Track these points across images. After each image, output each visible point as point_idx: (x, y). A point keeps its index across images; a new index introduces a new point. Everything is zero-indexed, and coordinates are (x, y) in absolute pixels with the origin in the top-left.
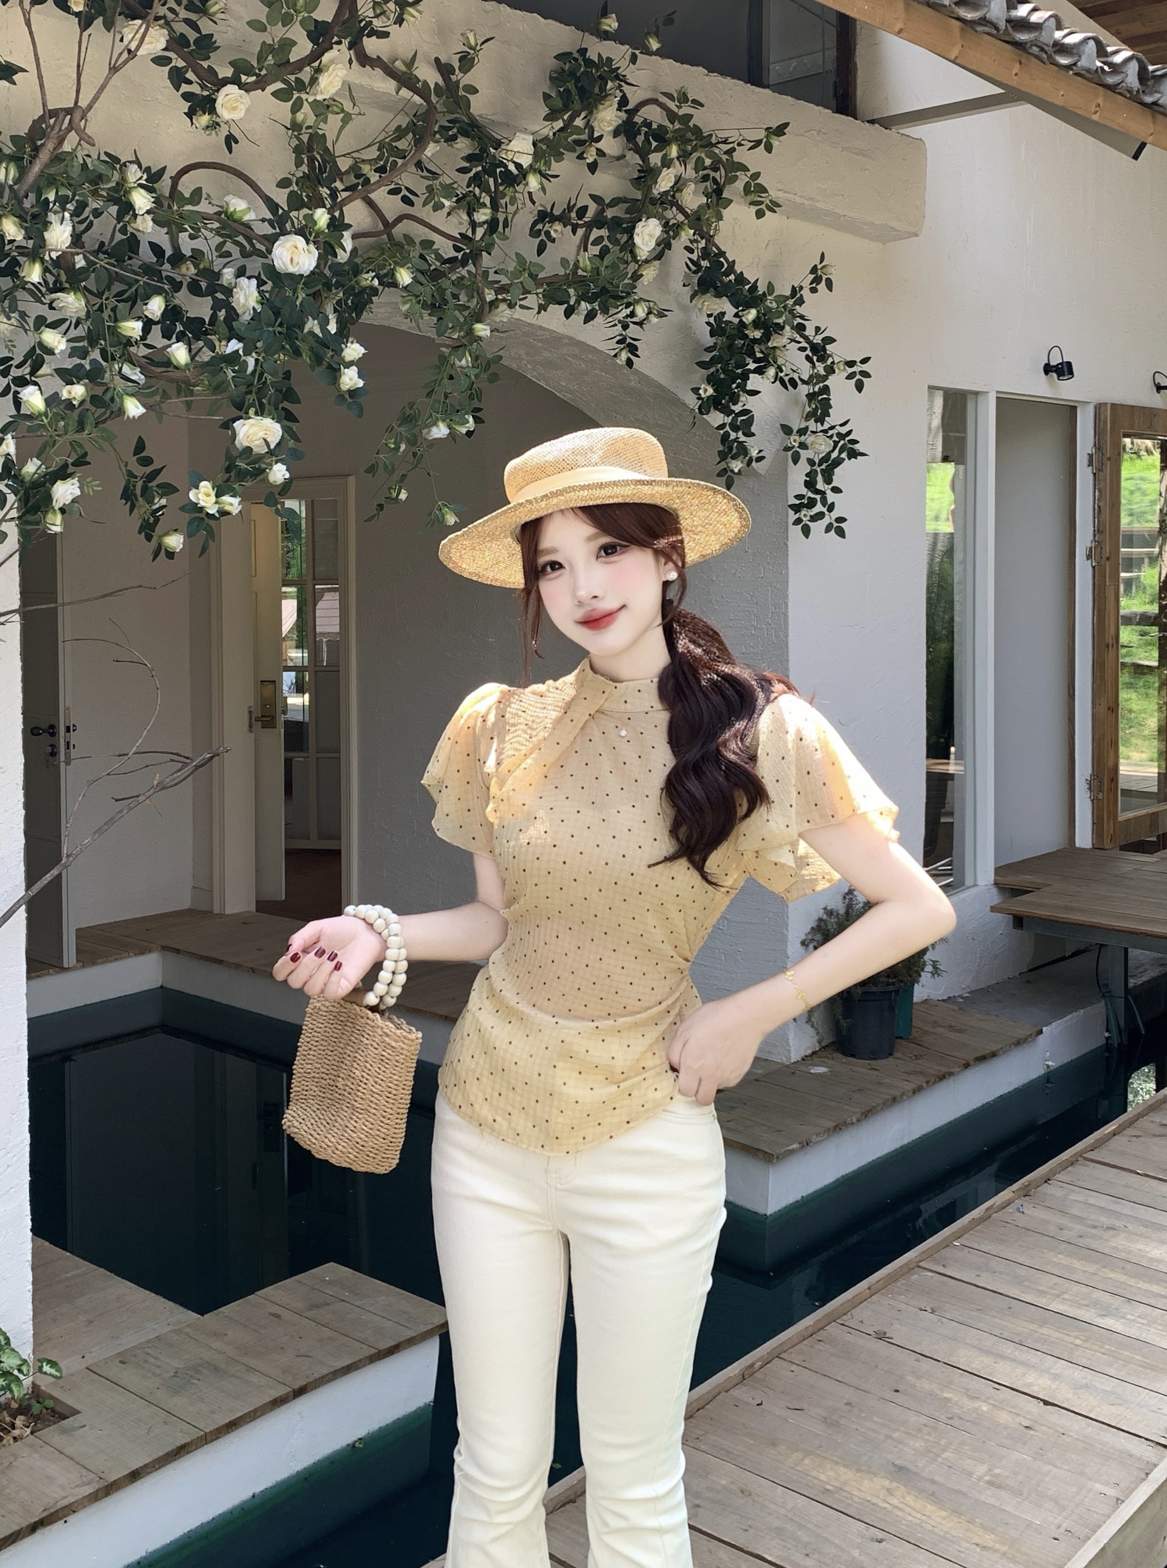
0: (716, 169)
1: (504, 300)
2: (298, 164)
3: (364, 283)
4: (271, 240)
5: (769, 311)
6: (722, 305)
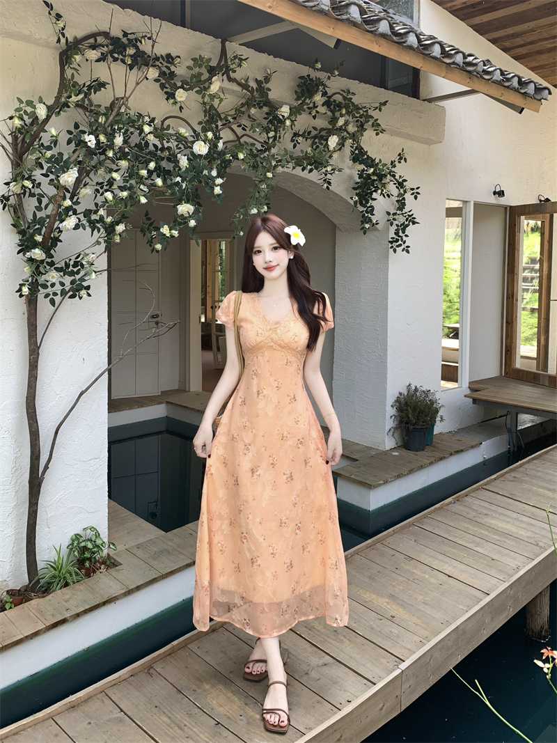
0: (361, 118)
1: (281, 165)
2: (205, 116)
3: (227, 158)
4: (193, 142)
5: (379, 169)
6: (362, 167)
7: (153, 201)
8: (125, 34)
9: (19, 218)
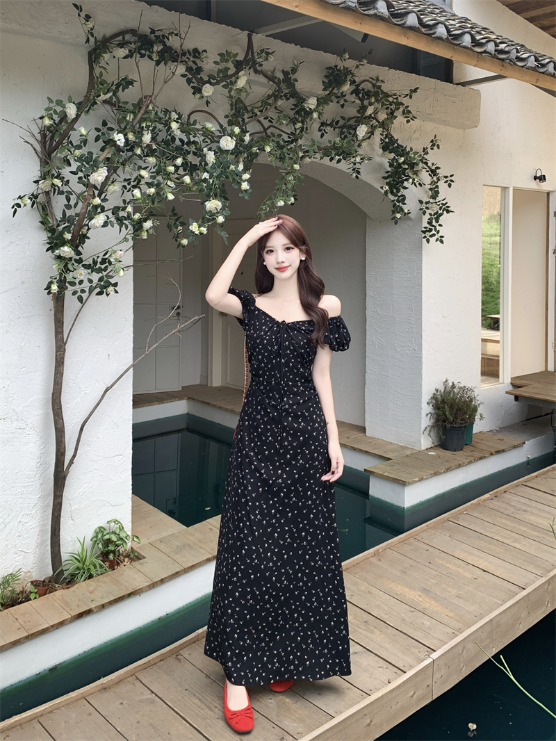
0: (391, 105)
1: (308, 155)
2: (232, 110)
3: (254, 151)
4: (220, 137)
5: (410, 157)
6: (392, 155)
7: (180, 197)
8: (153, 31)
9: (47, 215)
